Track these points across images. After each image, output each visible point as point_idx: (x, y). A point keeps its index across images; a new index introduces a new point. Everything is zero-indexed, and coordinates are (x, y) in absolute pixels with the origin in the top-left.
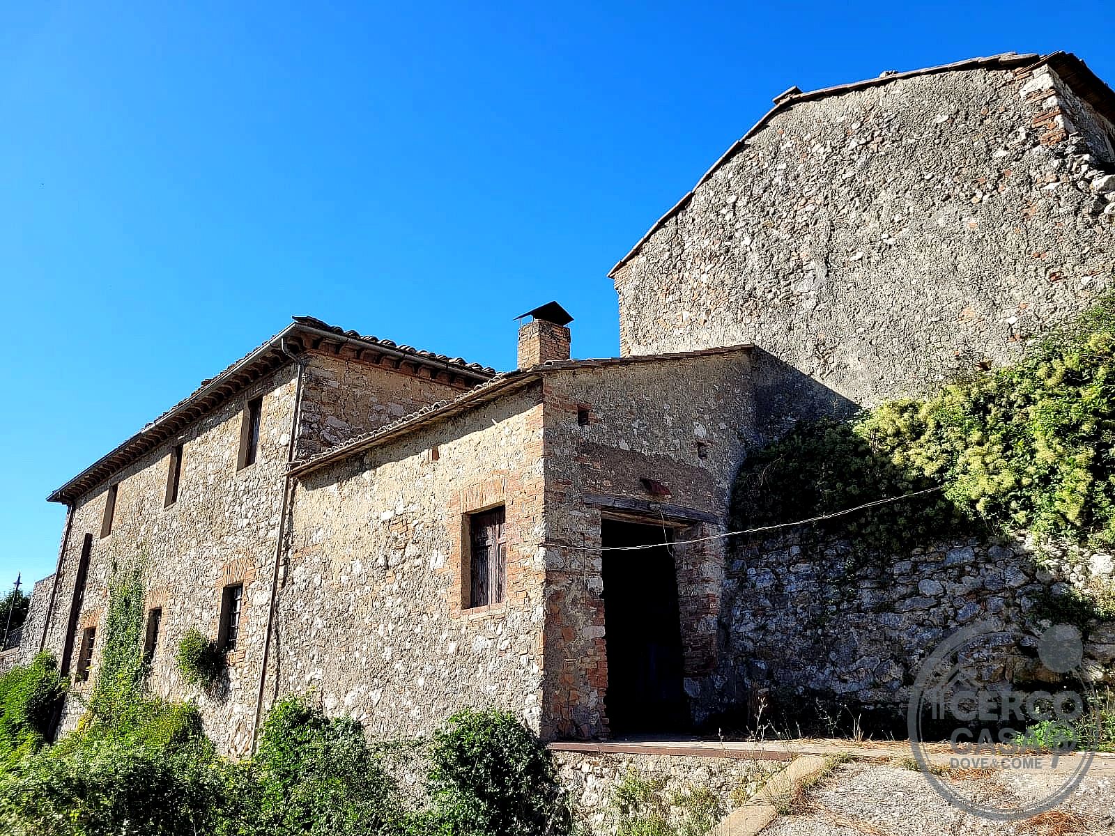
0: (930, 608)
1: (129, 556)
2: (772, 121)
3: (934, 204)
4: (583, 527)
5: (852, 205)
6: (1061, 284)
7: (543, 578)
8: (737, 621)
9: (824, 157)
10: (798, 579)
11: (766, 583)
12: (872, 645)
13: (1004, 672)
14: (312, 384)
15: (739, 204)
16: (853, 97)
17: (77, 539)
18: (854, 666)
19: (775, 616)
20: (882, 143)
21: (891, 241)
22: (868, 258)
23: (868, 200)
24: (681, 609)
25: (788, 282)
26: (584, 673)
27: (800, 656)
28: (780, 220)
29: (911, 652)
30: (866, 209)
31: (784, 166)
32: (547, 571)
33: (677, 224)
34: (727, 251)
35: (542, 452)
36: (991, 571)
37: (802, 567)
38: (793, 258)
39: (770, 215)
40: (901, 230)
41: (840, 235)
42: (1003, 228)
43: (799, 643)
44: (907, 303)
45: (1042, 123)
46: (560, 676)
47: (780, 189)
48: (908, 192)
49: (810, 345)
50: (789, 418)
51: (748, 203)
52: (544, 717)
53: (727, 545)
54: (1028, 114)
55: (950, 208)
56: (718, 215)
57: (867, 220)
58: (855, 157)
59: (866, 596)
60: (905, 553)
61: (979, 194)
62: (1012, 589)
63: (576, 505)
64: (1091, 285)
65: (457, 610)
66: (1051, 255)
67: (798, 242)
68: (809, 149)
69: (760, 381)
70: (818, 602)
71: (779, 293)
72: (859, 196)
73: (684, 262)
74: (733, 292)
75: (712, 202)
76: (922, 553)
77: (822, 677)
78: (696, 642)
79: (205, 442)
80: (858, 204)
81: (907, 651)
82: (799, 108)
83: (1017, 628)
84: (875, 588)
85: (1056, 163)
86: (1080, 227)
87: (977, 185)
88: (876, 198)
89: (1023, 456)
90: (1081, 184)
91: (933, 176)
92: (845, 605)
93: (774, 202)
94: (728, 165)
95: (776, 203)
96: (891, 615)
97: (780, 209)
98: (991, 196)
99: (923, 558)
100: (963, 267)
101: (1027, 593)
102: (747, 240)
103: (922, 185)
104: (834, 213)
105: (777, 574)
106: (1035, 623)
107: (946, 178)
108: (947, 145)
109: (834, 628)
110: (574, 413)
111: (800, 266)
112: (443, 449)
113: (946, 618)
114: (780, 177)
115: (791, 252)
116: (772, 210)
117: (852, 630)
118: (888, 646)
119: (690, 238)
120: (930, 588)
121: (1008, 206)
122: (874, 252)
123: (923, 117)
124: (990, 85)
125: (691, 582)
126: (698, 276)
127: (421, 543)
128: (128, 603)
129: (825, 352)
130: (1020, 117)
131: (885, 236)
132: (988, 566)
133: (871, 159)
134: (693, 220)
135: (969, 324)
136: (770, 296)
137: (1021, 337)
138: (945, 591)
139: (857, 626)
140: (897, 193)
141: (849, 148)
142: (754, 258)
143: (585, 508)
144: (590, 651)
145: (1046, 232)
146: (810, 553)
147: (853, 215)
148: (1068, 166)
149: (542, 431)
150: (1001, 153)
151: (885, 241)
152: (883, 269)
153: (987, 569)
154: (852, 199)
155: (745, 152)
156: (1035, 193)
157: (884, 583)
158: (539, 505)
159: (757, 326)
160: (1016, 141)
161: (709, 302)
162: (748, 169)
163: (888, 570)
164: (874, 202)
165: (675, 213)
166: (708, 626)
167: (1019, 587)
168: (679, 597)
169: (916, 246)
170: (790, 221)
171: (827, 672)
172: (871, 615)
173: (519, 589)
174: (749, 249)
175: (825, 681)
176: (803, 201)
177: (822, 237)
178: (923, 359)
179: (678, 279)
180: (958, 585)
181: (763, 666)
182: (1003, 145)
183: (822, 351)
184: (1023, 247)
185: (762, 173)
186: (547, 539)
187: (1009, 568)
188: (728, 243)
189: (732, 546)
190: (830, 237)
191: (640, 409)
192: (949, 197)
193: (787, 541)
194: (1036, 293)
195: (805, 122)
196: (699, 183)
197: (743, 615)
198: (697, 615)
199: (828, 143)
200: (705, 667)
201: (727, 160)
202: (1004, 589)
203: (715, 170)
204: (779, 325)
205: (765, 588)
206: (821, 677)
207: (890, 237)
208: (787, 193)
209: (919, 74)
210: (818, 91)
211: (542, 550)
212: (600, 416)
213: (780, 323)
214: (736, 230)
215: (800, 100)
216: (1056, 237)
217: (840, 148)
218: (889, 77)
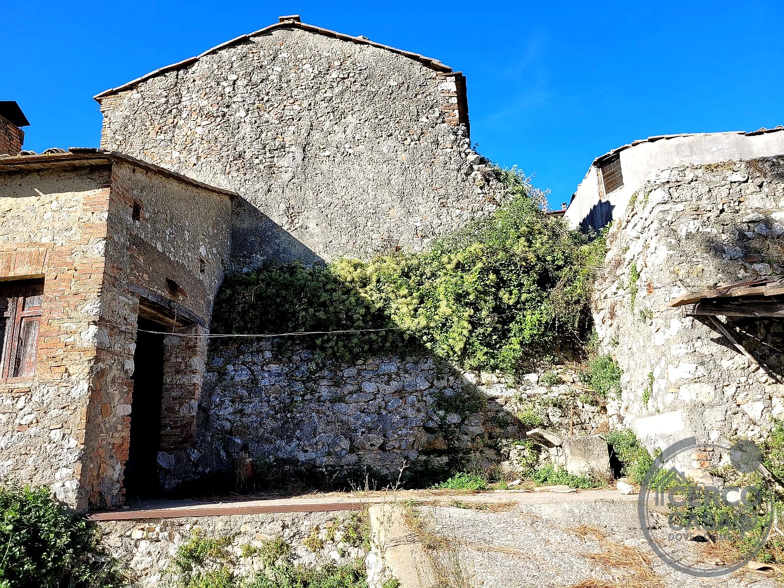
0: (369, 401)
2: (275, 32)
3: (382, 136)
5: (327, 117)
6: (445, 210)
7: (93, 354)
8: (217, 406)
9: (312, 75)
10: (270, 375)
11: (243, 376)
12: (328, 425)
13: (414, 443)
15: (239, 83)
16: (337, 43)
18: (314, 440)
19: (251, 403)
20: (354, 82)
21: (351, 151)
22: (334, 157)
23: (339, 118)
24: (165, 394)
25: (272, 155)
26: (111, 447)
27: (271, 433)
28: (271, 108)
29: (356, 430)
30: (337, 123)
31: (280, 70)
32: (98, 349)
33: (177, 78)
34: (224, 116)
36: (408, 378)
37: (274, 367)
38: (278, 139)
39: (264, 101)
40: (358, 145)
41: (316, 135)
42: (420, 166)
43: (270, 424)
44: (355, 195)
45: (448, 111)
46: (95, 450)
47: (275, 85)
48: (367, 122)
49: (283, 206)
50: (258, 256)
51: (247, 85)
52: (81, 490)
53: (209, 345)
54: (441, 102)
55: (391, 142)
56: (218, 84)
57: (337, 131)
58: (335, 84)
59: (324, 390)
60: (352, 363)
61: (409, 140)
62: (421, 391)
63: (123, 291)
64: (460, 216)
66: (442, 192)
67: (284, 129)
68: (301, 65)
69: (238, 223)
70: (286, 393)
71: (264, 161)
72: (333, 112)
73: (180, 112)
74: (225, 149)
75: (215, 72)
76: (364, 364)
77: (289, 448)
78: (176, 422)
80: (332, 118)
81: (353, 430)
82: (298, 32)
83: (424, 415)
84: (331, 386)
85: (453, 137)
86: (459, 179)
87: (408, 134)
88: (345, 118)
89: (430, 308)
90: (463, 155)
91: (383, 118)
92: (308, 397)
93: (268, 92)
94: (233, 50)
95: (270, 94)
96: (343, 404)
97: (273, 100)
98: (416, 144)
99: (364, 367)
100: (394, 183)
101: (430, 394)
102: (242, 113)
103: (377, 121)
104: (314, 118)
105: (252, 372)
106: (435, 412)
107: (391, 123)
108: (395, 101)
109: (300, 413)
110: (131, 206)
111: (283, 147)
113: (380, 408)
114: (276, 77)
115: (277, 134)
116: (266, 98)
117: (313, 414)
118: (339, 426)
119: (189, 94)
120: (369, 387)
121: (424, 153)
122: (338, 155)
123: (383, 77)
124: (423, 75)
125: (178, 372)
126: (192, 127)
129: (294, 214)
130: (437, 102)
131: (347, 146)
132: (406, 375)
133: (345, 90)
134: (194, 81)
135: (392, 220)
136: (257, 161)
137: (421, 236)
138: (379, 390)
139: (318, 412)
140: (360, 120)
141: (331, 77)
142: (246, 129)
143: (129, 296)
144: (119, 427)
145: (442, 176)
146: (280, 357)
147: (328, 123)
148: (458, 142)
149: (106, 215)
150: (424, 119)
151: (346, 149)
152: (343, 168)
153: (405, 378)
154: (328, 113)
155: (249, 46)
156: (439, 151)
157: (337, 383)
159: (243, 180)
160: (433, 116)
161: (201, 150)
162: (250, 59)
163: (340, 374)
164: (343, 120)
165: (177, 68)
166: (190, 410)
167: (425, 390)
168: (162, 383)
169: (367, 159)
170: (279, 111)
171: (293, 445)
172: (328, 404)
173: (56, 364)
174: (243, 120)
175: (292, 451)
176: (292, 101)
177: (303, 131)
178: (360, 236)
179: (172, 123)
180: (388, 386)
181: (239, 441)
182: (426, 115)
183: (291, 213)
184: (429, 181)
185: (261, 67)
186: (101, 318)
187: (419, 378)
188: (226, 110)
189: (214, 346)
190: (309, 133)
191: (171, 219)
192: (391, 135)
193: (261, 347)
194: (432, 211)
195: (300, 45)
196: (204, 54)
197: (222, 402)
198: (181, 400)
199: (316, 67)
200: (181, 443)
201: (233, 45)
202: (416, 391)
203: (220, 49)
204: (261, 185)
205: (242, 381)
206: (287, 449)
207: (351, 148)
208: (280, 90)
209: (383, 48)
210: (314, 27)
211: (93, 329)
212: (147, 215)
213: (262, 184)
214: (234, 102)
215: (299, 27)
216: (447, 181)
217: (324, 74)
218: (365, 40)
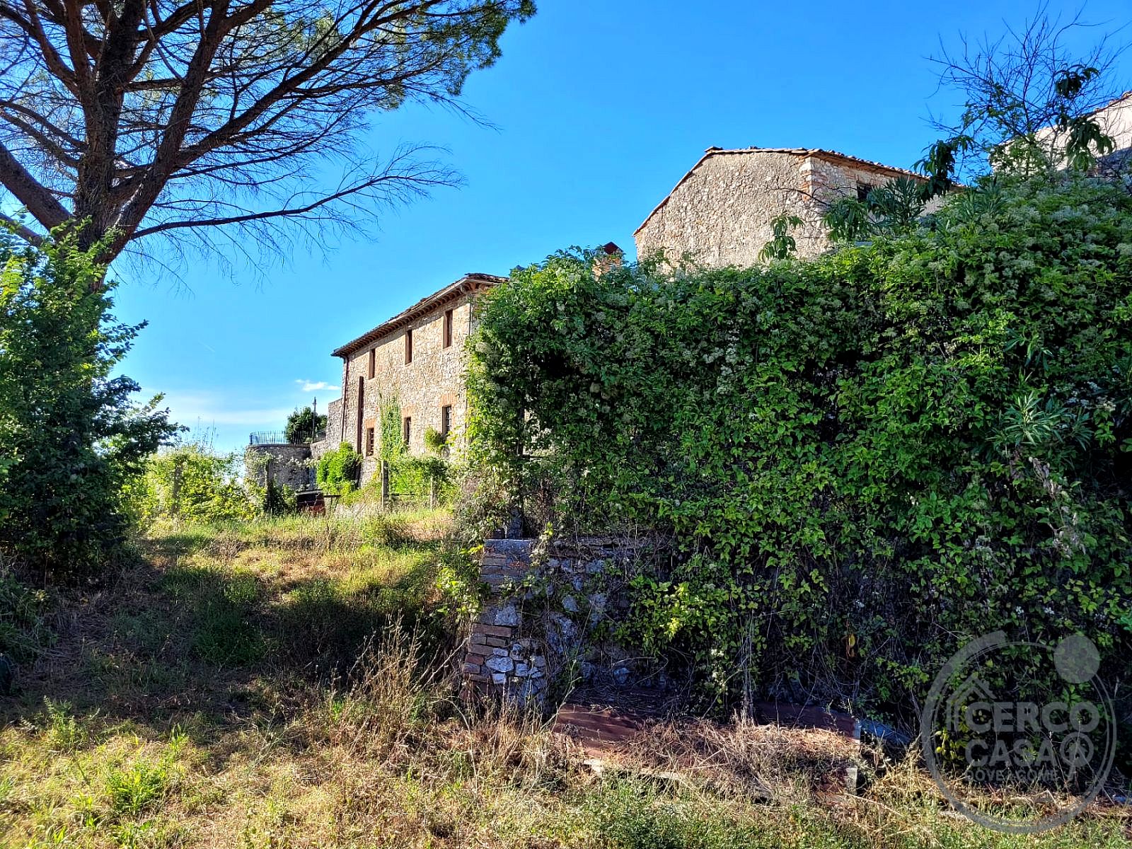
1: (387, 389)
2: (704, 162)
5: (731, 219)
9: (723, 189)
15: (688, 208)
16: (737, 158)
17: (354, 379)
20: (745, 187)
22: (735, 248)
23: (737, 218)
25: (704, 256)
28: (703, 221)
30: (736, 222)
31: (708, 190)
33: (662, 213)
39: (700, 217)
41: (726, 235)
45: (805, 188)
47: (705, 203)
48: (752, 216)
51: (692, 208)
54: (800, 183)
56: (679, 212)
57: (736, 228)
58: (735, 192)
67: (709, 235)
68: (718, 182)
72: (734, 214)
73: (664, 236)
75: (677, 204)
79: (424, 331)
80: (733, 218)
82: (714, 158)
88: (740, 217)
94: (685, 184)
95: (703, 211)
97: (704, 215)
102: (689, 230)
104: (724, 222)
111: (709, 248)
114: (706, 196)
115: (706, 240)
116: (701, 215)
119: (667, 223)
122: (737, 246)
123: (762, 176)
124: (788, 164)
126: (669, 246)
128: (392, 415)
130: (797, 184)
133: (740, 195)
134: (669, 213)
140: (748, 216)
141: (733, 187)
147: (731, 224)
154: (732, 215)
155: (692, 177)
162: (693, 188)
164: (740, 219)
165: (661, 206)
170: (707, 222)
174: (690, 235)
176: (713, 212)
177: (719, 234)
179: (661, 245)
185: (698, 192)
188: (682, 230)
190: (722, 235)
195: (717, 167)
196: (673, 191)
199: (726, 181)
201: (684, 180)
203: (679, 185)
208: (707, 206)
209: (763, 152)
214: (686, 223)
215: (716, 154)
217: (729, 186)
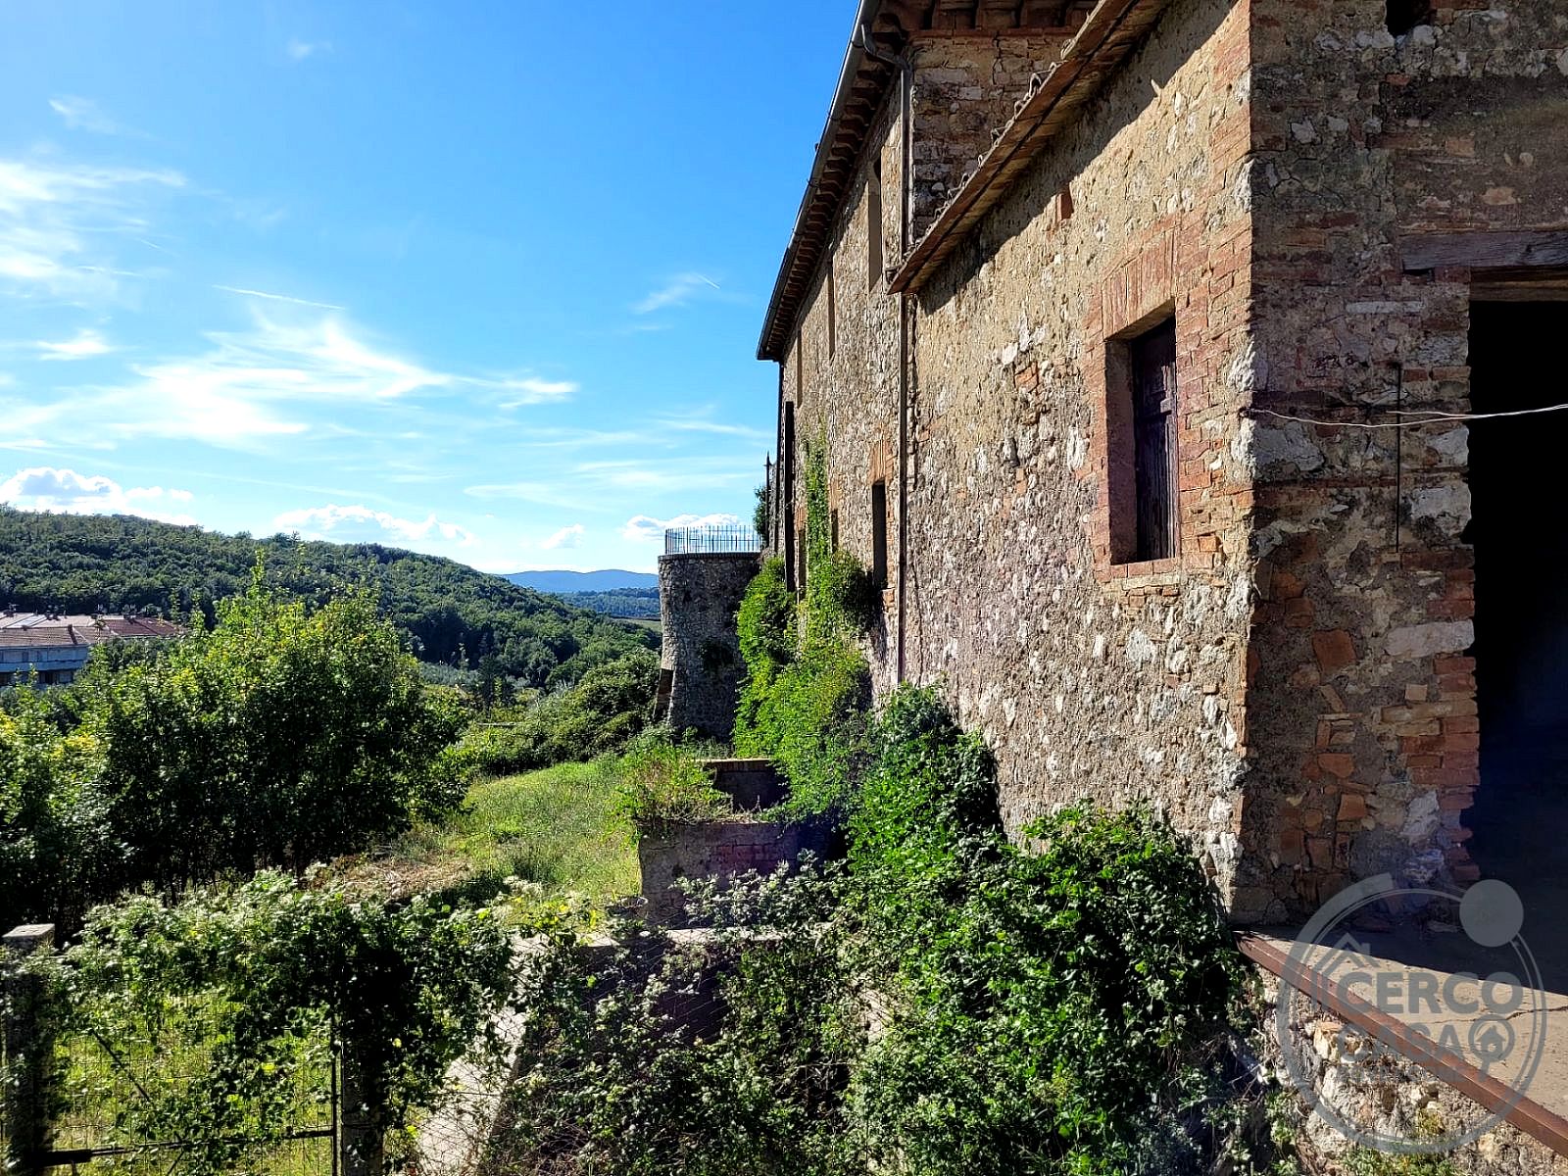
4: (1401, 341)
7: (1245, 504)
14: (927, 105)
26: (1394, 746)
32: (1261, 485)
35: (1246, 145)
46: (1302, 762)
52: (1247, 859)
63: (1370, 282)
65: (1105, 564)
79: (846, 248)
112: (1077, 186)
127: (1053, 410)
128: (816, 500)
143: (1407, 286)
144: (1415, 691)
149: (1247, 79)
158: (1238, 299)
173: (1202, 530)
186: (1262, 394)
211: (1247, 425)
